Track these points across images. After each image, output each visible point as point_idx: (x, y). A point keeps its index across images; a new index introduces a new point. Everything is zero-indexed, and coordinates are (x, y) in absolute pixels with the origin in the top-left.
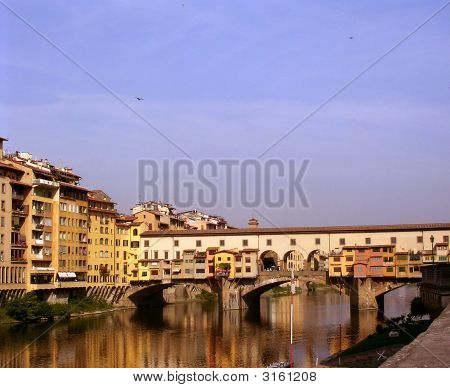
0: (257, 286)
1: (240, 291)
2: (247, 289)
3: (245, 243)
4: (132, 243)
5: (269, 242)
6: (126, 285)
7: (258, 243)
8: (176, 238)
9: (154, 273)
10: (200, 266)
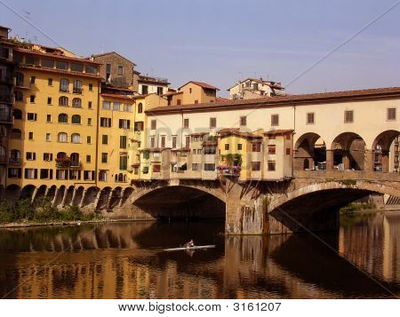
0: (290, 196)
1: (266, 203)
2: (276, 200)
3: (275, 120)
4: (136, 124)
5: (311, 118)
6: (124, 186)
7: (293, 119)
8: (186, 116)
9: (157, 168)
10: (210, 159)
